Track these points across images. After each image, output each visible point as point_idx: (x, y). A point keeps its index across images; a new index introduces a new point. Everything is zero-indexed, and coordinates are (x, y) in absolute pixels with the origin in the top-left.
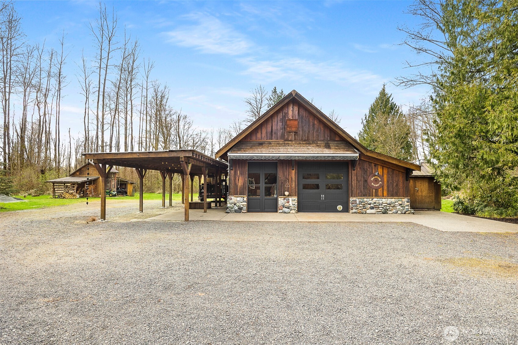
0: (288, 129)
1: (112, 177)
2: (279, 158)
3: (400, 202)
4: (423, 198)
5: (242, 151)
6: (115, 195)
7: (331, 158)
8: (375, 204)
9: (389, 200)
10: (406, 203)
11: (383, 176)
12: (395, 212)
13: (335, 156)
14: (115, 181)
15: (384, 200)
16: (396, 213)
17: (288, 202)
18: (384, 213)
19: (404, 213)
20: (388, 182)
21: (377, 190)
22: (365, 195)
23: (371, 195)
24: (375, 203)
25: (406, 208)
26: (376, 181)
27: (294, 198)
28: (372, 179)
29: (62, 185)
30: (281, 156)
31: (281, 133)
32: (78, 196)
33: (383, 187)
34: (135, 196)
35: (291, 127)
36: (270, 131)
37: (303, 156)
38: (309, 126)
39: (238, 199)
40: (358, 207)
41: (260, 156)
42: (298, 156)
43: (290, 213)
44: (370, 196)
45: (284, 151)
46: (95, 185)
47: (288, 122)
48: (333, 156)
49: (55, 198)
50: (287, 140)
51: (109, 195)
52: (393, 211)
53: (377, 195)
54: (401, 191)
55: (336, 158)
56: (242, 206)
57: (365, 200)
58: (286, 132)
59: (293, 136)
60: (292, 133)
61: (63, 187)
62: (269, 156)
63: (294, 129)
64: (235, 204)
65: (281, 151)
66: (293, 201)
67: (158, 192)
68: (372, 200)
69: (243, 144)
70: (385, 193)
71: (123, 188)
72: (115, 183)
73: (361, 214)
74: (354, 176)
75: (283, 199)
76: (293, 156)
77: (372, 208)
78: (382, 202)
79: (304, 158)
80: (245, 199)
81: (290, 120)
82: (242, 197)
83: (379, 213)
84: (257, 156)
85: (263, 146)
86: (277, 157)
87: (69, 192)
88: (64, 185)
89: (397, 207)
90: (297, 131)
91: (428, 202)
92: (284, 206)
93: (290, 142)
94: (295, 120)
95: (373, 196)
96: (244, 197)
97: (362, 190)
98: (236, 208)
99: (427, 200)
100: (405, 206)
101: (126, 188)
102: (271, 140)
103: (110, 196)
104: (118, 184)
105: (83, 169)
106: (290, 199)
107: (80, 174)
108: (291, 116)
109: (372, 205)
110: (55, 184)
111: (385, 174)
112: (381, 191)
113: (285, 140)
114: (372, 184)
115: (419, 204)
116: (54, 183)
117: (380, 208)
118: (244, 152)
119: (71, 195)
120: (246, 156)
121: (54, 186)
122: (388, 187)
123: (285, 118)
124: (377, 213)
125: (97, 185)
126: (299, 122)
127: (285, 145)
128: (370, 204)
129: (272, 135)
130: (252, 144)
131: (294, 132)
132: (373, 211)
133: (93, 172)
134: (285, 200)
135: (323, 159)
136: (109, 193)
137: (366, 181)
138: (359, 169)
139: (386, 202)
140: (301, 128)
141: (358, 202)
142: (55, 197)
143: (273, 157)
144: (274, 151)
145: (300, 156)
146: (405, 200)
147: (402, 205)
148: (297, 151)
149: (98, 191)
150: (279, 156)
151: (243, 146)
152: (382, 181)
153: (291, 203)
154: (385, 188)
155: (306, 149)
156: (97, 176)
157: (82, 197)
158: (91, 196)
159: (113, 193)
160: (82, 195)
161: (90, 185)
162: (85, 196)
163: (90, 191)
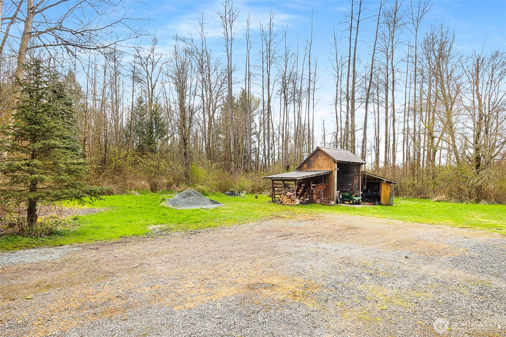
1: (355, 171)
6: (359, 201)
14: (359, 178)
29: (280, 182)
32: (298, 201)
34: (395, 205)
46: (326, 184)
49: (274, 202)
51: (349, 201)
67: (435, 199)
71: (374, 191)
72: (359, 181)
87: (287, 194)
88: (284, 183)
101: (378, 190)
103: (350, 204)
104: (365, 183)
105: (311, 159)
107: (308, 167)
110: (275, 182)
116: (273, 180)
119: (289, 199)
121: (273, 184)
125: (328, 184)
133: (323, 162)
136: (349, 198)
142: (275, 200)
149: (330, 194)
156: (329, 169)
157: (308, 203)
158: (318, 201)
159: (354, 198)
160: (307, 199)
161: (318, 185)
162: (311, 202)
163: (318, 194)
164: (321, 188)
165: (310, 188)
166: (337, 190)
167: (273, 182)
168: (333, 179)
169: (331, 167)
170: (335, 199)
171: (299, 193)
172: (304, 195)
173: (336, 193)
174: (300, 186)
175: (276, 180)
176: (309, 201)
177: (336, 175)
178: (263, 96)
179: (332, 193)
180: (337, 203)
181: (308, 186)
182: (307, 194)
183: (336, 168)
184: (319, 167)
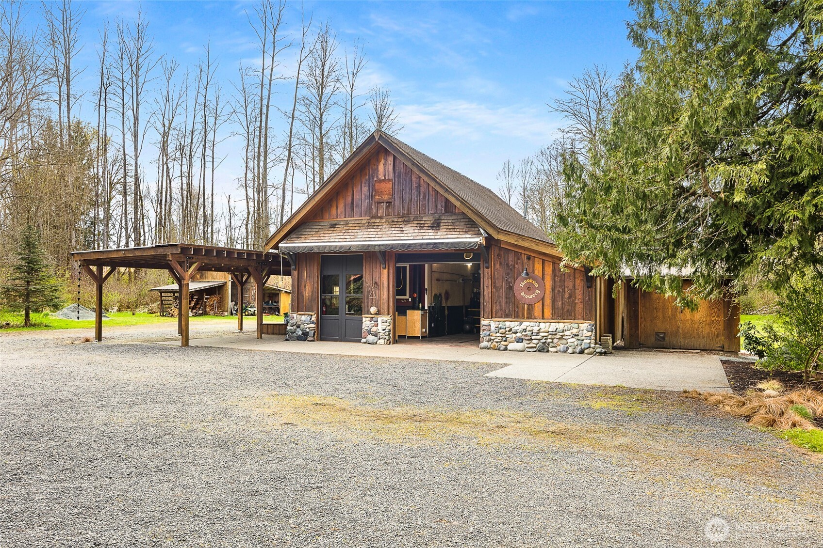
0: (377, 197)
2: (349, 249)
3: (575, 331)
4: (696, 326)
5: (303, 239)
6: (255, 313)
7: (431, 246)
8: (524, 333)
9: (553, 327)
10: (585, 332)
11: (543, 279)
12: (562, 350)
13: (439, 243)
15: (542, 325)
16: (565, 352)
17: (377, 325)
18: (539, 351)
19: (578, 351)
20: (553, 290)
21: (531, 307)
22: (507, 316)
23: (520, 314)
24: (525, 330)
25: (585, 343)
26: (529, 288)
27: (386, 319)
28: (522, 284)
29: (169, 294)
30: (354, 245)
31: (366, 204)
33: (543, 299)
35: (381, 194)
36: (350, 202)
37: (386, 245)
38: (411, 189)
39: (303, 318)
40: (492, 338)
41: (323, 246)
42: (379, 245)
43: (376, 343)
44: (517, 317)
45: (364, 236)
46: (220, 296)
47: (377, 184)
48: (436, 244)
49: (163, 316)
50: (376, 217)
51: (244, 313)
52: (558, 348)
53: (531, 316)
54: (579, 307)
55: (440, 246)
56: (308, 330)
57: (508, 324)
58: (373, 203)
59: (385, 208)
60: (382, 204)
61: (171, 298)
62: (336, 247)
63: (386, 196)
64: (298, 327)
65: (359, 237)
66: (384, 323)
68: (521, 324)
69: (308, 227)
70: (548, 312)
73: (498, 351)
74: (488, 279)
75: (368, 319)
76: (372, 245)
77: (520, 340)
78: (538, 328)
79: (389, 248)
80: (314, 318)
81: (380, 181)
82: (308, 315)
83: (531, 350)
84: (319, 247)
85: (336, 229)
86: (348, 248)
88: (174, 295)
89: (569, 341)
90: (391, 201)
91: (708, 334)
92: (369, 332)
93: (378, 220)
94: (389, 180)
95: (523, 317)
96: (312, 315)
97: (503, 305)
98: (300, 333)
99: (706, 330)
100: (583, 338)
102: (351, 219)
103: (245, 315)
106: (380, 320)
108: (382, 175)
109: (519, 335)
110: (163, 294)
111: (547, 274)
112: (538, 307)
113: (373, 217)
114: (522, 294)
115: (684, 338)
116: (161, 292)
117: (534, 341)
118: (304, 241)
120: (302, 247)
121: (161, 296)
122: (554, 301)
123: (373, 179)
124: (527, 349)
125: (222, 295)
126: (394, 184)
127: (369, 225)
128: (516, 333)
129: (353, 209)
130: (320, 227)
131: (387, 203)
132: (519, 346)
134: (373, 322)
135: (419, 249)
137: (511, 288)
138: (498, 266)
139: (546, 329)
140: (398, 193)
141: (493, 328)
142: (163, 314)
143: (341, 247)
144: (346, 237)
145: (383, 245)
146: (585, 326)
147: (578, 335)
148: (384, 236)
149: (224, 306)
150: (351, 246)
151: (307, 230)
152: (542, 287)
153: (380, 327)
154: (548, 301)
155: (398, 232)
156: (223, 281)
157: (201, 315)
158: (212, 313)
159: (250, 309)
160: (201, 312)
161: (212, 296)
162: (205, 314)
163: (212, 306)
164: (214, 299)
165: (203, 300)
166: (232, 302)
167: (161, 294)
168: (227, 290)
169: (225, 278)
170: (229, 310)
171: (192, 306)
172: (196, 308)
173: (230, 304)
174: (192, 298)
175: (164, 292)
176: (202, 313)
177: (230, 287)
178: (124, 147)
179: (226, 304)
180: (232, 314)
181: (201, 298)
182: (200, 307)
183: (230, 279)
184: (213, 278)
